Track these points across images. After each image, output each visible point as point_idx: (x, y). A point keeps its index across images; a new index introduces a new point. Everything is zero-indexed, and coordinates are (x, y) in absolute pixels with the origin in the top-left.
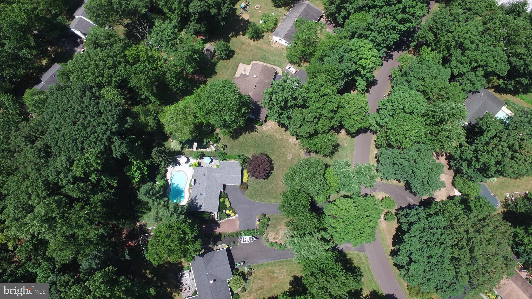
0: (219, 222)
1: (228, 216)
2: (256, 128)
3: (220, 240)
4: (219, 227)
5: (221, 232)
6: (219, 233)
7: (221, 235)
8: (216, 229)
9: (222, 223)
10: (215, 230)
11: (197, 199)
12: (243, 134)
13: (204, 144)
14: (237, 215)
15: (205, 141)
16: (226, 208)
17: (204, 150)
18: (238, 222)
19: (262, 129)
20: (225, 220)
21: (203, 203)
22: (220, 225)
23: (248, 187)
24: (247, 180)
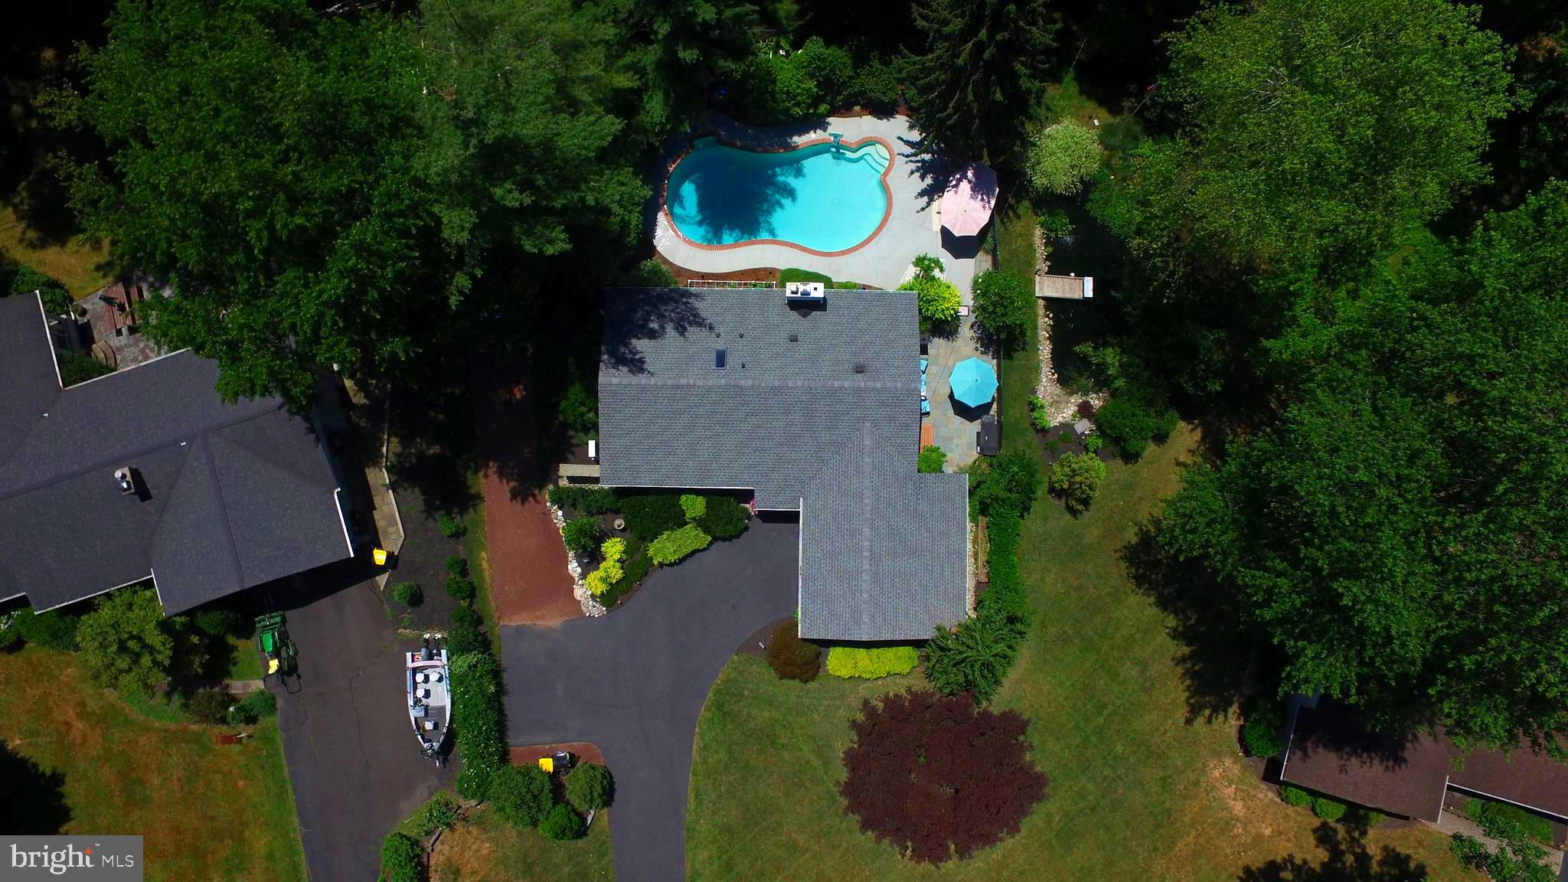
0: (547, 493)
1: (590, 553)
2: (1220, 707)
3: (430, 509)
4: (514, 495)
5: (484, 509)
6: (478, 497)
7: (463, 510)
8: (501, 472)
9: (547, 514)
10: (493, 467)
11: (681, 330)
12: (1171, 621)
13: (1085, 348)
14: (595, 610)
15: (1111, 357)
16: (640, 535)
17: (1045, 350)
18: (552, 621)
19: (1218, 755)
20: (564, 532)
21: (652, 381)
22: (530, 499)
23: (797, 683)
24: (845, 673)
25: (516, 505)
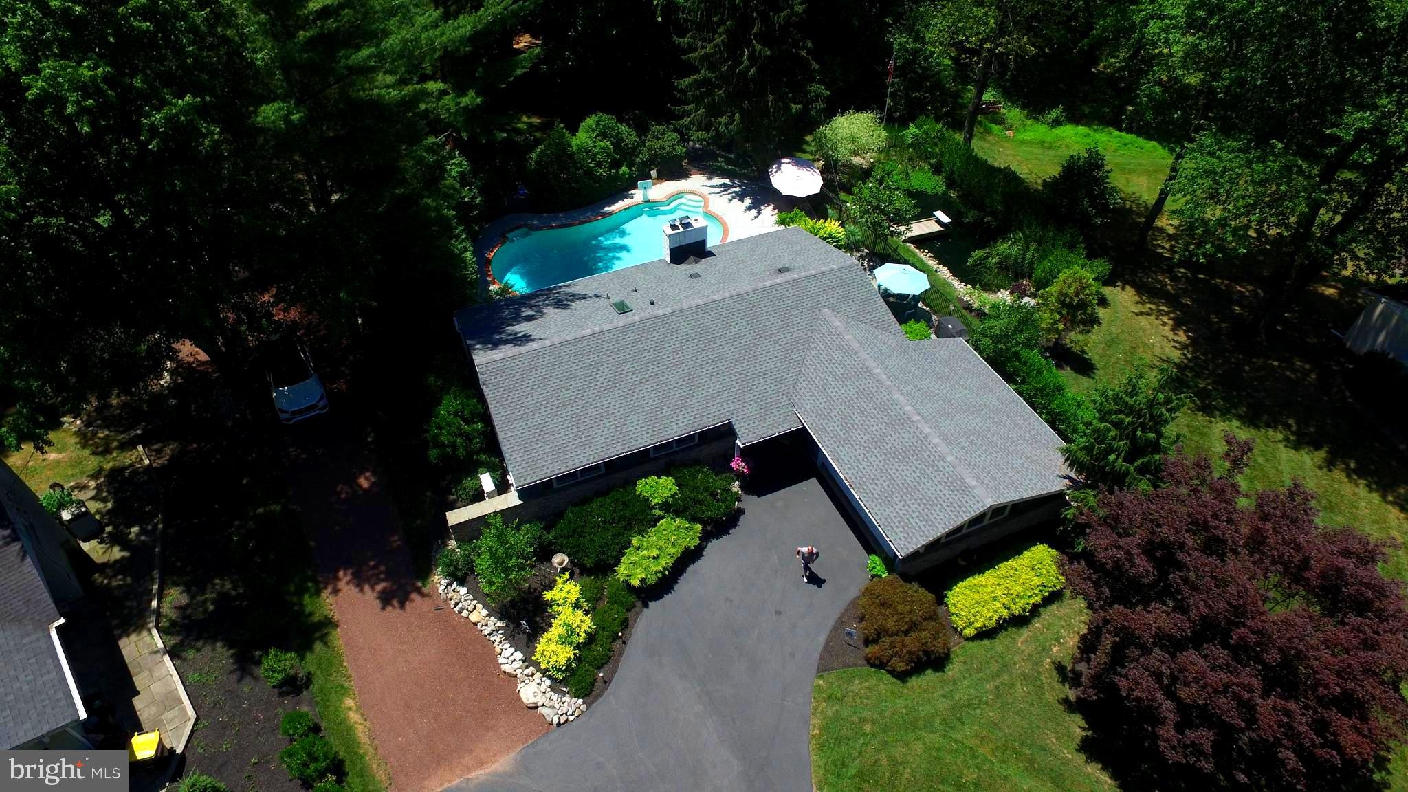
0: (439, 581)
4: (386, 599)
5: (338, 638)
6: (329, 623)
8: (360, 580)
9: (441, 605)
10: (344, 577)
11: (563, 306)
16: (598, 561)
17: (943, 271)
20: (479, 614)
21: (547, 343)
22: (414, 596)
23: (930, 676)
24: (987, 616)
25: (393, 612)
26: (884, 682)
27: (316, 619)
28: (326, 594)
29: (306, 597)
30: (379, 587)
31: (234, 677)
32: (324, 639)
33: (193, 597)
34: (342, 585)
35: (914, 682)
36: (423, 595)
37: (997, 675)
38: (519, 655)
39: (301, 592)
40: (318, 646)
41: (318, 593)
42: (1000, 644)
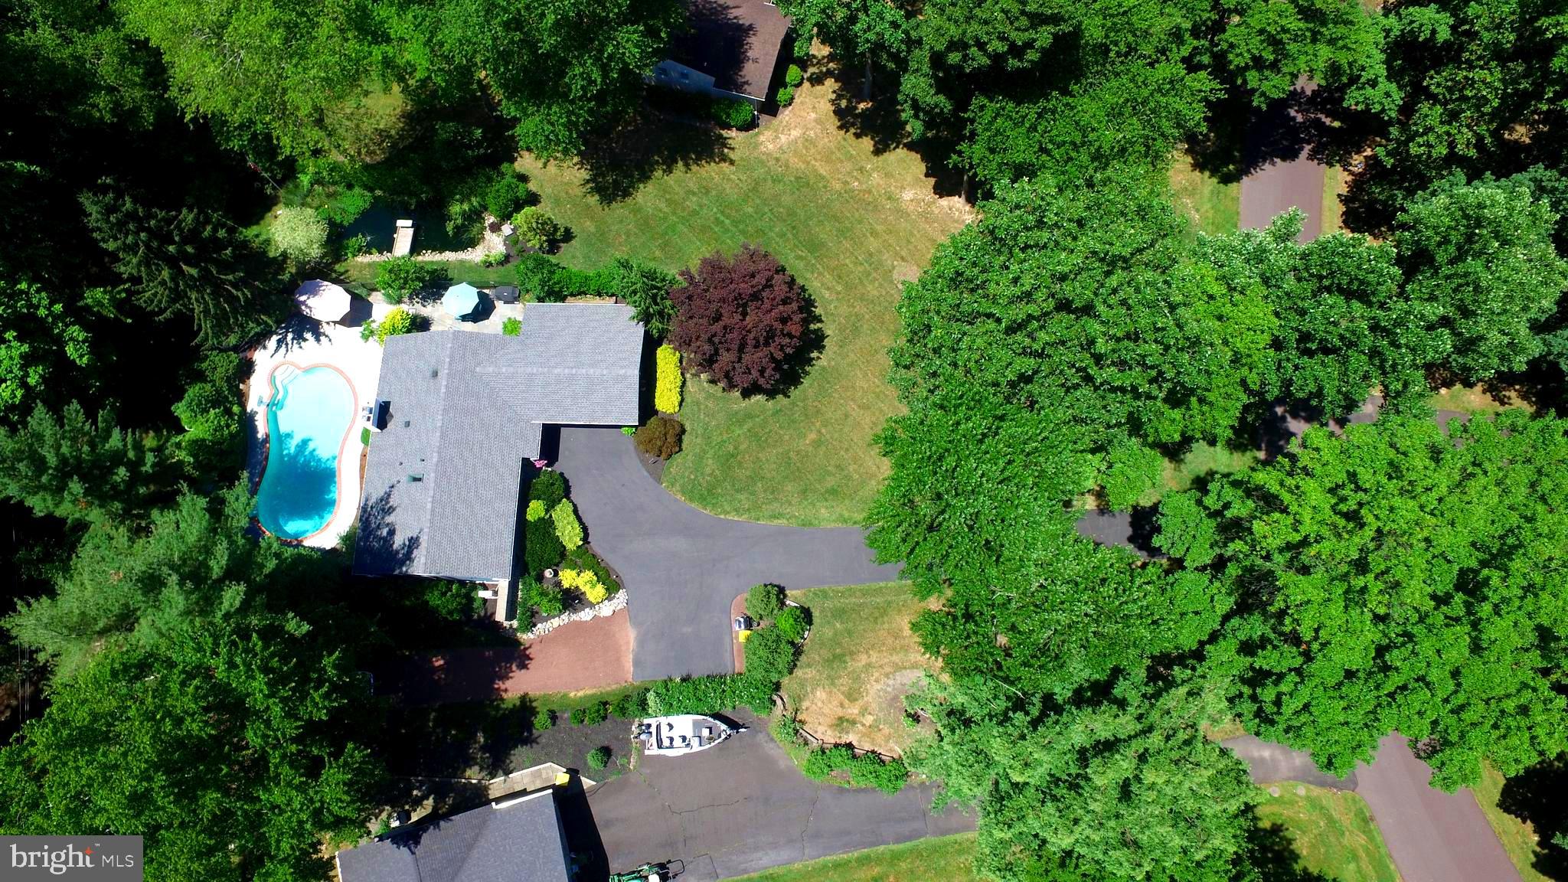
0: (525, 637)
1: (572, 599)
2: (723, 142)
3: (530, 742)
4: (523, 666)
5: (532, 694)
6: (524, 698)
7: (533, 712)
8: (505, 677)
9: (541, 640)
10: (500, 684)
11: (390, 510)
12: (658, 173)
13: (450, 227)
14: (621, 597)
15: (456, 209)
16: (560, 557)
17: (449, 256)
18: (629, 637)
19: (756, 146)
20: (556, 622)
21: (426, 530)
22: (527, 652)
23: (686, 438)
24: (676, 399)
25: (532, 665)
26: (678, 459)
27: (518, 703)
28: (505, 696)
29: (503, 706)
30: (514, 667)
31: (534, 745)
32: (531, 701)
33: (477, 764)
34: (503, 687)
35: (684, 446)
36: (530, 647)
37: (699, 409)
38: (587, 610)
39: (498, 708)
40: (534, 704)
41: (502, 700)
42: (688, 399)
